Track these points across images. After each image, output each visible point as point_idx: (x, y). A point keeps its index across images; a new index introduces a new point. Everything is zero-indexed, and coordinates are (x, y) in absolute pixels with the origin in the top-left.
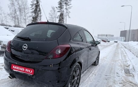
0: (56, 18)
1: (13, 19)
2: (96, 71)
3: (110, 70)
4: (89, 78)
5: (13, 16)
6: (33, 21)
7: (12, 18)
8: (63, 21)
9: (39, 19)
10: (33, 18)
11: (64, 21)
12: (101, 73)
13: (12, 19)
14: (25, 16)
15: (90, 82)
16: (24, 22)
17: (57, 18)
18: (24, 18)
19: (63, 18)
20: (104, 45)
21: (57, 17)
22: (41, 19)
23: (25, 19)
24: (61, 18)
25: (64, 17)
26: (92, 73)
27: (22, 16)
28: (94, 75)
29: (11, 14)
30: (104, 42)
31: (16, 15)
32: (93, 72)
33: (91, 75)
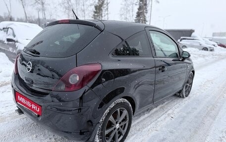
0: (134, 5)
1: (67, 11)
2: (177, 110)
3: (209, 109)
4: (156, 123)
5: (66, 5)
6: (95, 12)
7: (65, 9)
8: (146, 10)
9: (105, 8)
10: (96, 7)
11: (148, 9)
12: (185, 115)
13: (65, 12)
14: (83, 5)
15: (154, 133)
16: (82, 15)
17: (136, 4)
18: (82, 9)
19: (146, 5)
20: (220, 55)
21: (135, 2)
22: (107, 9)
23: (84, 11)
24: (143, 5)
25: (147, 3)
26: (168, 113)
27: (79, 5)
28: (168, 119)
29: (63, 4)
30: (223, 48)
31: (70, 3)
32: (170, 112)
33: (162, 118)
